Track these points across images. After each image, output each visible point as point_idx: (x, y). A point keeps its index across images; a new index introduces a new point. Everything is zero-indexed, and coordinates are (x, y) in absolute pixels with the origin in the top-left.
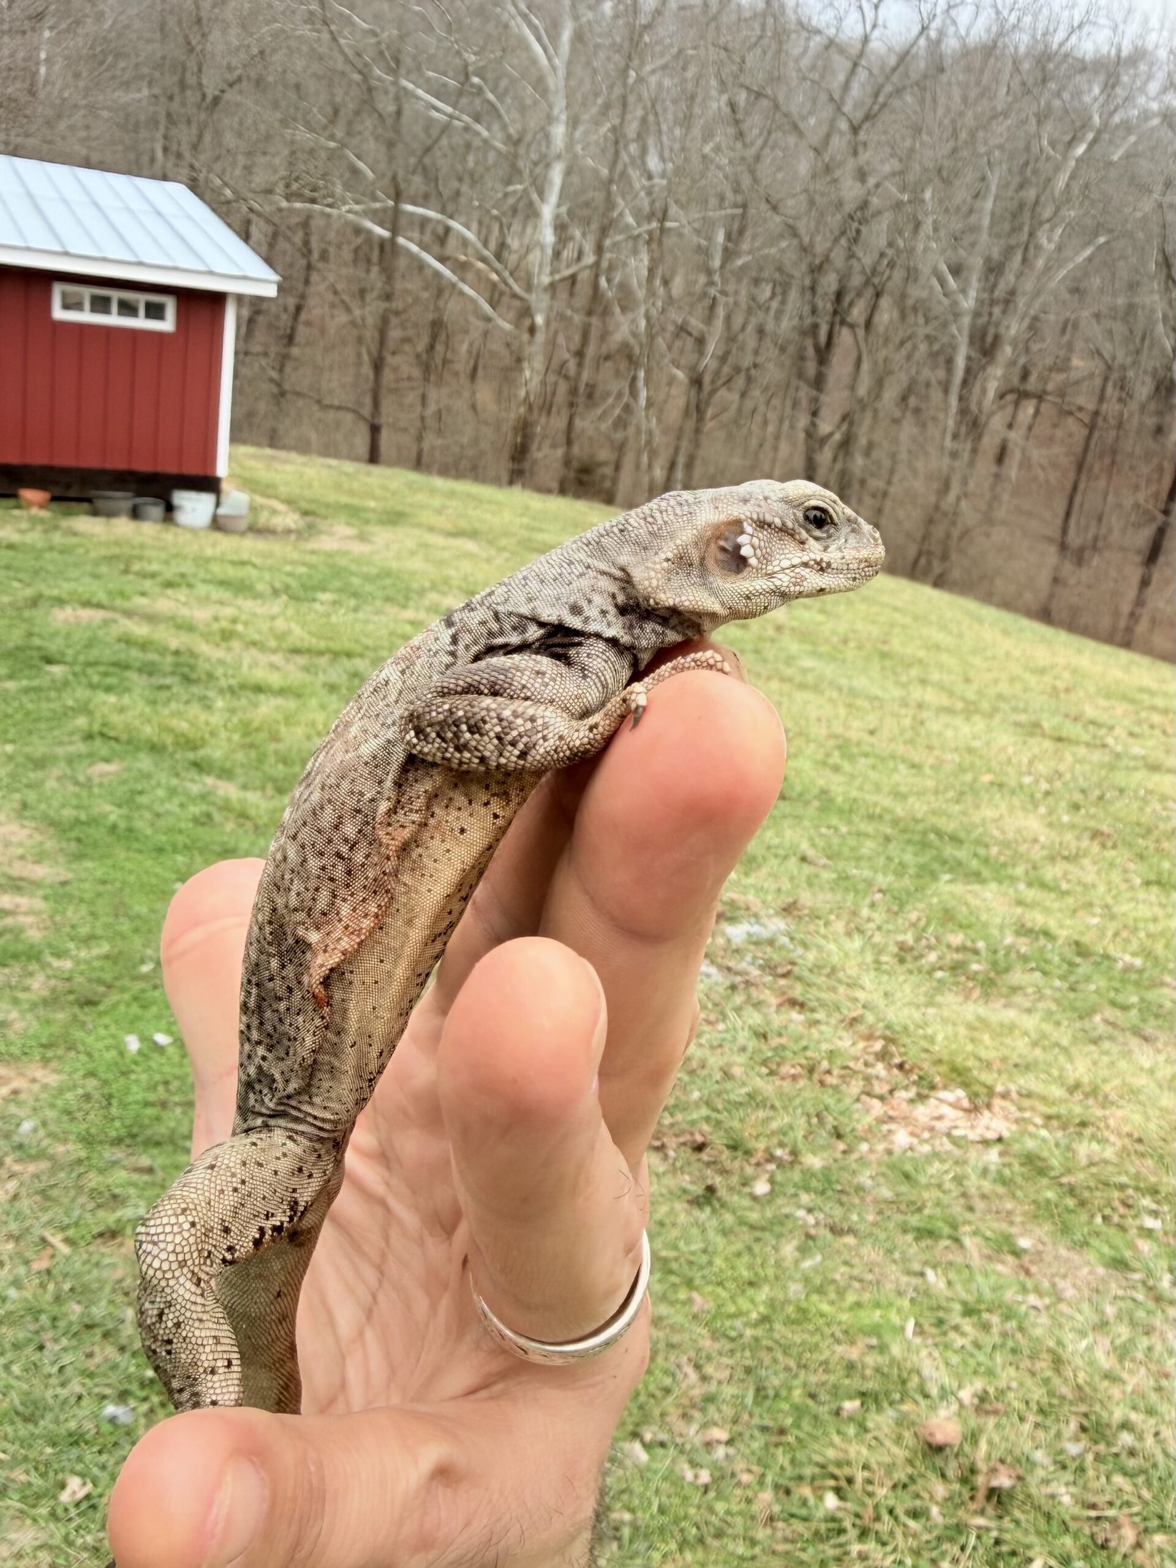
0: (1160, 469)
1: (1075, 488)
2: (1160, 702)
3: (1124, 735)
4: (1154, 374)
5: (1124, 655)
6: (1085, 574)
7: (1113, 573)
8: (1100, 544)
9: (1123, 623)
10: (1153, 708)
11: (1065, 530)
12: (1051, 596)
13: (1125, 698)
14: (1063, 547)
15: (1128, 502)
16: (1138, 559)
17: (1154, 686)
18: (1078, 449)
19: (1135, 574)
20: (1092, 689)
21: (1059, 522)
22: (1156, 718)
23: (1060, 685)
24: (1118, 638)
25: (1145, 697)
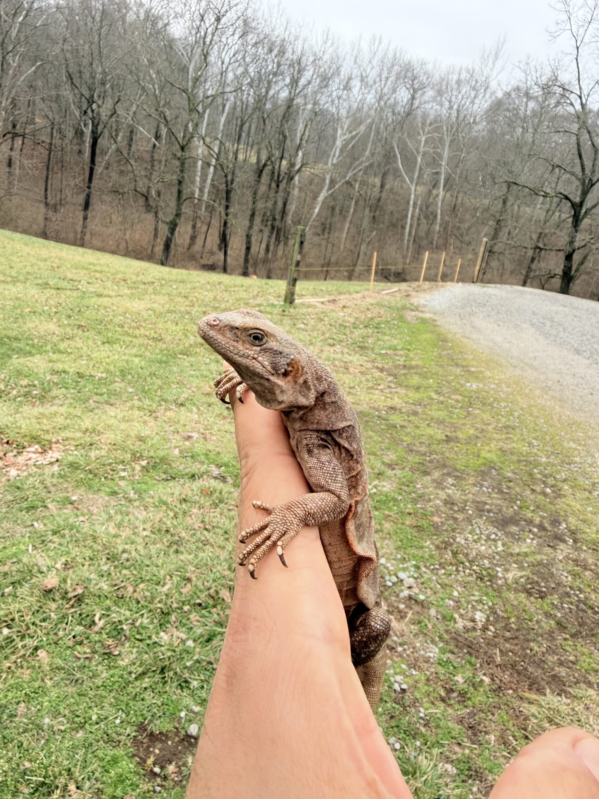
0: (83, 169)
1: (47, 178)
2: (98, 268)
3: (85, 284)
4: (74, 127)
5: (81, 250)
6: (59, 216)
7: (71, 215)
8: (63, 202)
9: (79, 236)
10: (96, 271)
11: (46, 198)
12: (45, 226)
13: (83, 268)
14: (47, 204)
15: (72, 184)
16: (80, 208)
17: (95, 262)
18: (46, 160)
19: (81, 215)
20: (69, 266)
21: (43, 192)
22: (98, 275)
23: (55, 265)
24: (78, 242)
25: (92, 267)
